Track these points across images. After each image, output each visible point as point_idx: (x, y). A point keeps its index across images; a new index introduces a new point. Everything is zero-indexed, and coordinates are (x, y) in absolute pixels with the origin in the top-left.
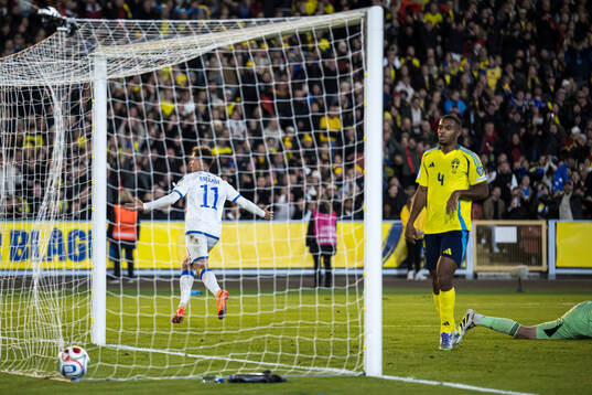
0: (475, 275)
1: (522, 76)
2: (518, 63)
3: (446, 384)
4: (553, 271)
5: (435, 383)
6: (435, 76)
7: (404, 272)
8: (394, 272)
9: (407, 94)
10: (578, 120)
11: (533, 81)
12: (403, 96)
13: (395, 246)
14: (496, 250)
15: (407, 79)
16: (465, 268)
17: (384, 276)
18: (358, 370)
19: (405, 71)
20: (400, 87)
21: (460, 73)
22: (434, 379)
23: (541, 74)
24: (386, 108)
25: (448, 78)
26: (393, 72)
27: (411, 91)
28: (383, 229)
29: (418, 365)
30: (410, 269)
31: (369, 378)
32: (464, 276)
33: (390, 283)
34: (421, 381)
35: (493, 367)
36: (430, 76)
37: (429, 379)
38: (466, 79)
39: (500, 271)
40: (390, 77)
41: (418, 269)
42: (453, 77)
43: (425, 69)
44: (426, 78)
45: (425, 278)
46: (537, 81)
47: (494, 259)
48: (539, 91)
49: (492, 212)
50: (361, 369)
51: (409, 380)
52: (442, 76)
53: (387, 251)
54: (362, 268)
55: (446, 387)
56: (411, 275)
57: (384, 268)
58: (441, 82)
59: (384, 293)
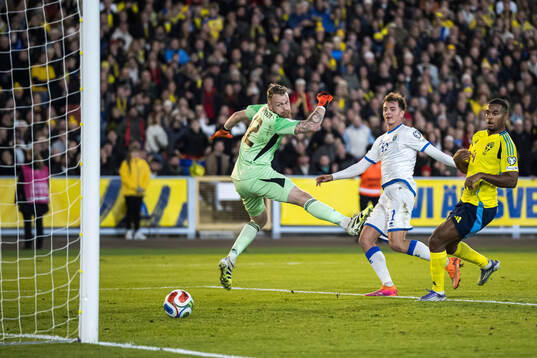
0: (197, 234)
1: (245, 25)
2: (242, 12)
3: (166, 349)
4: (277, 230)
5: (155, 349)
6: (155, 24)
7: (122, 231)
8: (112, 232)
9: (124, 42)
10: (302, 72)
11: (257, 31)
12: (121, 44)
13: (113, 204)
14: (219, 207)
15: (125, 26)
16: (186, 227)
17: (102, 237)
18: (72, 337)
19: (124, 17)
20: (117, 35)
21: (181, 22)
22: (153, 345)
23: (265, 23)
24: (103, 58)
25: (168, 26)
26: (110, 18)
27: (129, 39)
28: (101, 185)
29: (137, 330)
30: (129, 228)
31: (85, 344)
32: (185, 236)
33: (108, 243)
34: (140, 347)
35: (216, 330)
36: (150, 23)
37: (148, 345)
38: (187, 28)
39: (223, 230)
40: (106, 23)
41: (137, 228)
42: (173, 26)
43: (145, 16)
44: (146, 26)
45: (143, 238)
46: (261, 30)
47: (217, 217)
48: (263, 41)
49: (215, 168)
50: (76, 335)
51: (128, 346)
52: (161, 23)
53: (104, 209)
54: (78, 227)
55: (167, 352)
56: (129, 234)
57: (102, 228)
58: (160, 30)
59: (101, 254)
